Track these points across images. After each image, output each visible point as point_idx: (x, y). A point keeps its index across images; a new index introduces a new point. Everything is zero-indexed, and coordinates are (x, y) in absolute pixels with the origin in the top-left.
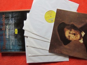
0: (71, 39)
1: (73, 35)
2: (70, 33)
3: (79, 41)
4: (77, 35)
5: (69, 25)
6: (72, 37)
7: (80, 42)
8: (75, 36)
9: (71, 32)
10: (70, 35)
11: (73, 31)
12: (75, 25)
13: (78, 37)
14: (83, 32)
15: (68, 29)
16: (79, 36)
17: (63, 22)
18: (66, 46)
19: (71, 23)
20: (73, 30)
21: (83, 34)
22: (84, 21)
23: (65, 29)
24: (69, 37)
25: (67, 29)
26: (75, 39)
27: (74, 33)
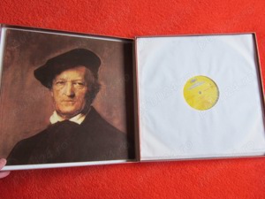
0: (57, 87)
1: (68, 93)
2: (73, 83)
3: (55, 113)
4: (73, 104)
5: (96, 77)
6: (62, 91)
7: (52, 114)
8: (67, 98)
9: (76, 86)
10: (69, 84)
11: (80, 91)
12: (99, 93)
13: (67, 105)
14: (83, 119)
15: (85, 77)
16: (69, 108)
17: (102, 61)
18: (31, 78)
19: (102, 83)
20: (84, 90)
21: (78, 120)
22: (114, 114)
23: (84, 69)
24: (63, 83)
25: (83, 74)
26: (58, 99)
27: (77, 94)
